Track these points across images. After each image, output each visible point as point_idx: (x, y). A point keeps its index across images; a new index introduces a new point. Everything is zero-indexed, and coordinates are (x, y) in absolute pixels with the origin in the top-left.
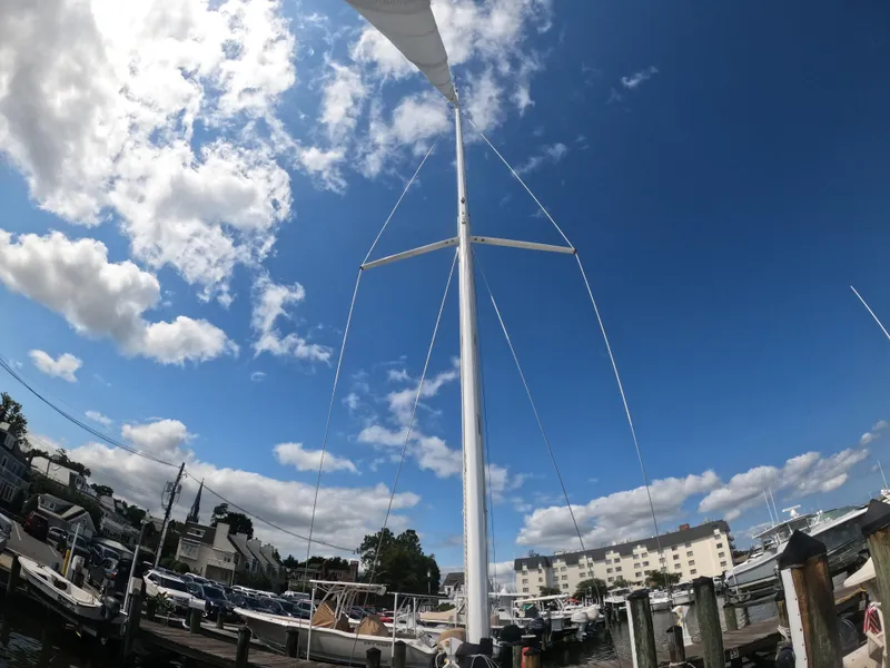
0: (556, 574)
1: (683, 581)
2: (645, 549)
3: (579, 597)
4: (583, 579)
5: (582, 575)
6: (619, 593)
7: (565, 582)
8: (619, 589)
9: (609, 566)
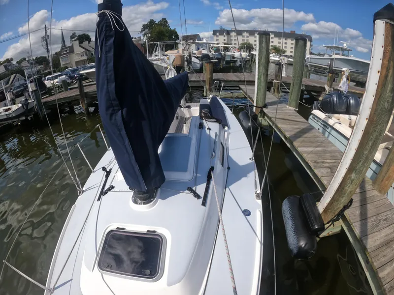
0: (232, 38)
1: (286, 54)
2: (273, 36)
3: (241, 49)
4: (243, 42)
5: (243, 40)
7: (235, 42)
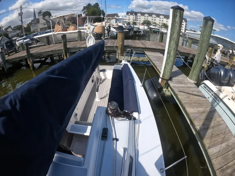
0: (138, 17)
2: (163, 17)
3: (143, 24)
4: (145, 20)
6: (154, 26)
7: (140, 20)
8: (154, 24)
9: (153, 18)
